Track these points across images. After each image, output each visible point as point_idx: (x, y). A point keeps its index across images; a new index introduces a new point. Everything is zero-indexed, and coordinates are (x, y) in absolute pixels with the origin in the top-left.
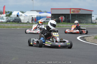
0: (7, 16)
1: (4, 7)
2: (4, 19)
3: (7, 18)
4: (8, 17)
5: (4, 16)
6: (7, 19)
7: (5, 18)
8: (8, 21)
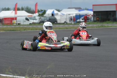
0: (39, 15)
1: (36, 5)
2: (36, 20)
3: (39, 18)
4: (41, 17)
5: (37, 16)
6: (41, 19)
7: (37, 18)
8: (41, 22)
